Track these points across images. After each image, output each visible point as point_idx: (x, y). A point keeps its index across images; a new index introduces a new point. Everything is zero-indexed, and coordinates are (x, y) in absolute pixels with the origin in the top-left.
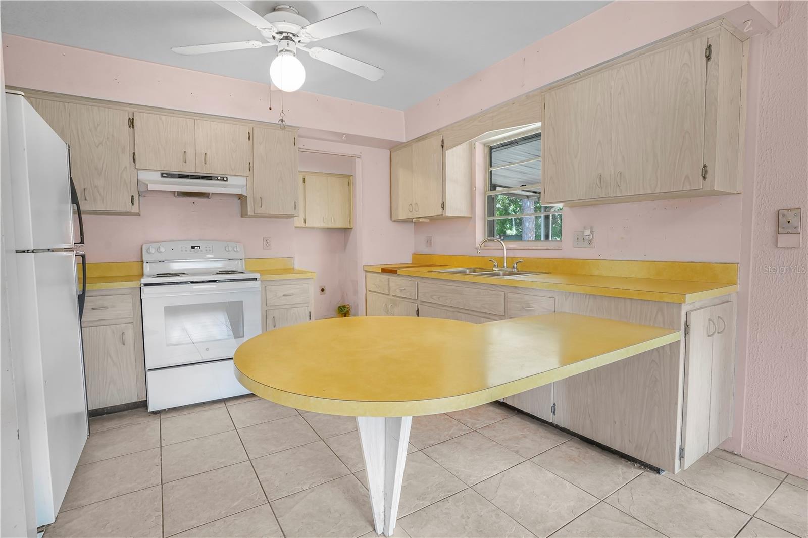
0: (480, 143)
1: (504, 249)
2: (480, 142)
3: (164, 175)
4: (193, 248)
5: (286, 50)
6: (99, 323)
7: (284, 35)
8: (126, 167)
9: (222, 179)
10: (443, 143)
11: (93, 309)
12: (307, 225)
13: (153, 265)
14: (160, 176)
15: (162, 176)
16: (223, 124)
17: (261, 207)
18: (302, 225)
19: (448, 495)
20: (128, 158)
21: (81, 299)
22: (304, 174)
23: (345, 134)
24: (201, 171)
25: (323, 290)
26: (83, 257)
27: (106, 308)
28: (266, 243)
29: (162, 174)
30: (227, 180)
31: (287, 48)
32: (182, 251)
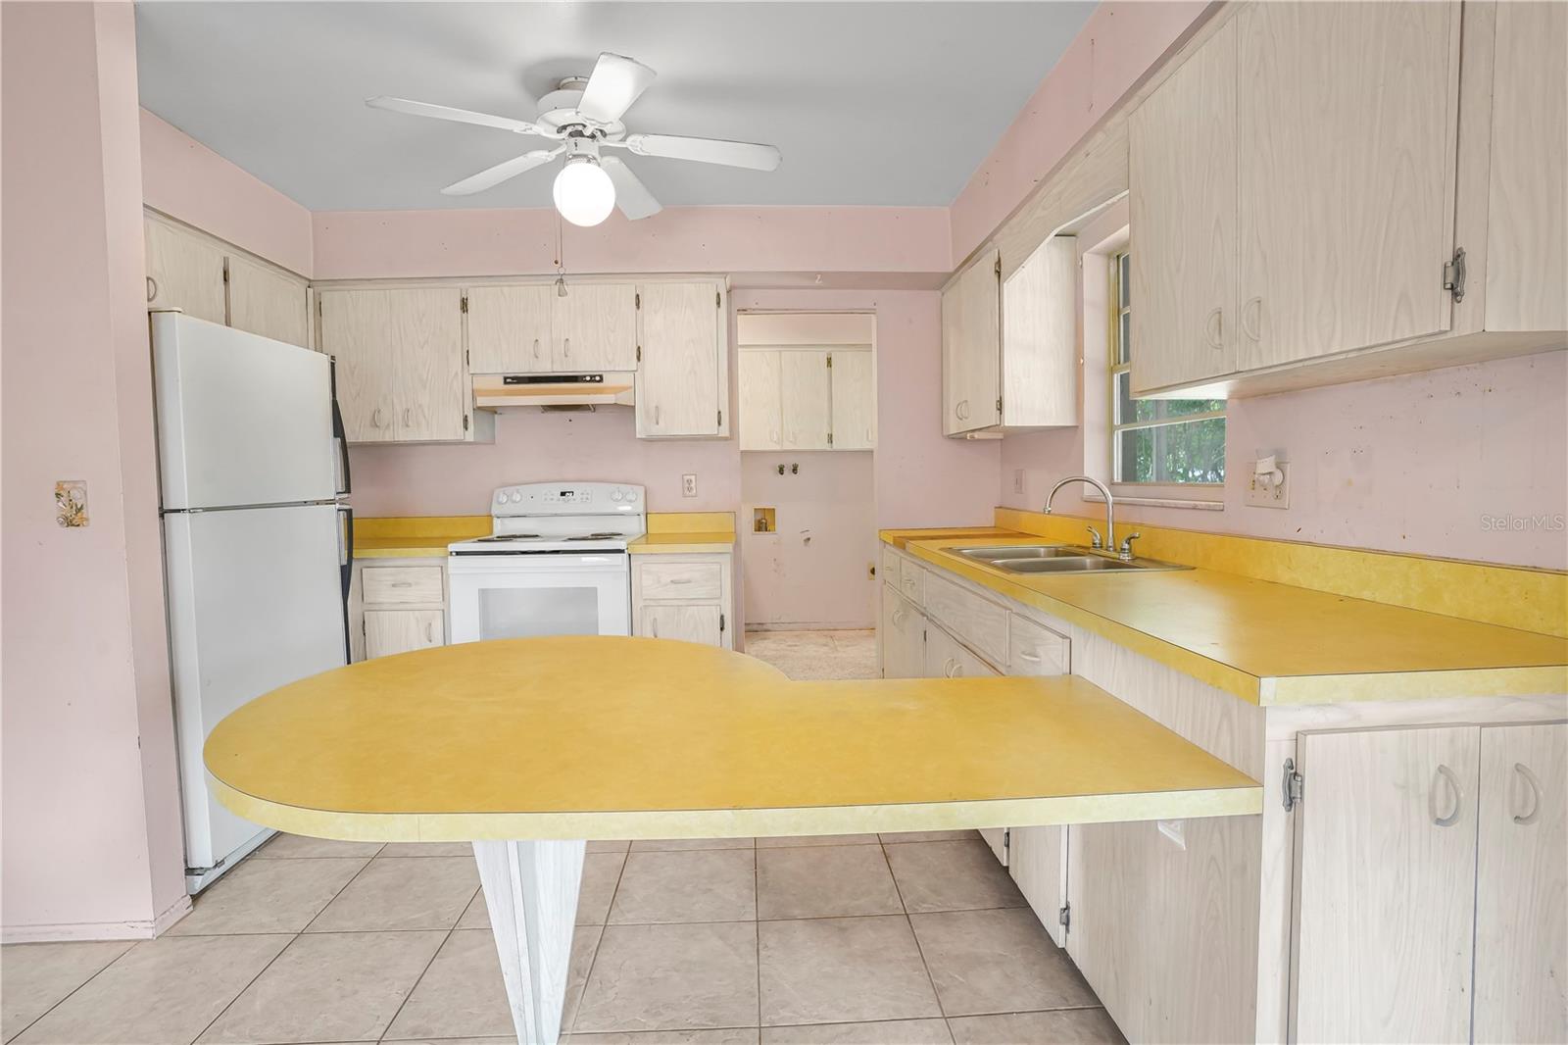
0: (1097, 253)
1: (1107, 503)
2: (1092, 249)
3: (508, 380)
4: (563, 494)
5: (575, 156)
6: (401, 606)
7: (569, 130)
8: (457, 374)
9: (592, 379)
10: (1000, 267)
11: (394, 586)
12: (836, 446)
13: (506, 521)
14: (503, 381)
15: (506, 383)
16: (594, 286)
17: (657, 423)
18: (826, 446)
19: (707, 1025)
20: (457, 360)
21: (346, 573)
22: (829, 349)
23: (819, 273)
24: (560, 369)
25: (873, 571)
26: (349, 512)
27: (410, 585)
28: (687, 485)
29: (505, 378)
30: (601, 380)
31: (576, 152)
32: (546, 499)
